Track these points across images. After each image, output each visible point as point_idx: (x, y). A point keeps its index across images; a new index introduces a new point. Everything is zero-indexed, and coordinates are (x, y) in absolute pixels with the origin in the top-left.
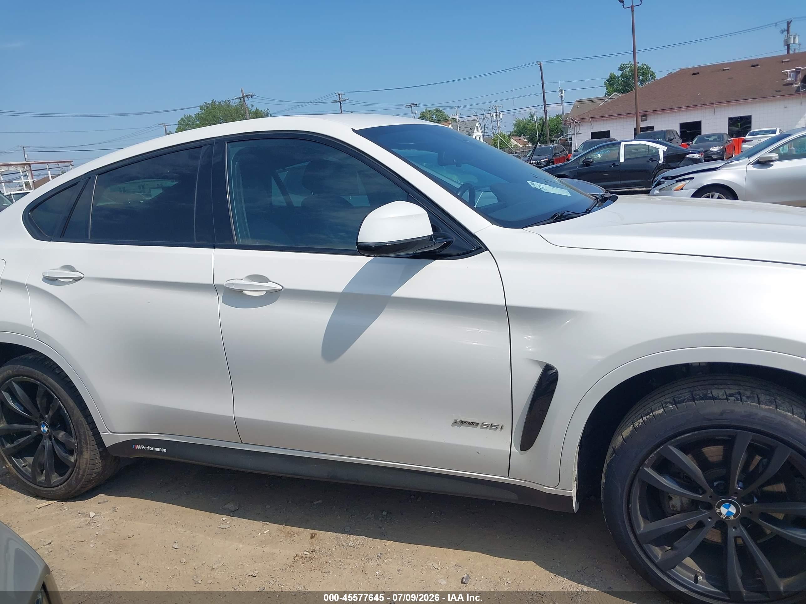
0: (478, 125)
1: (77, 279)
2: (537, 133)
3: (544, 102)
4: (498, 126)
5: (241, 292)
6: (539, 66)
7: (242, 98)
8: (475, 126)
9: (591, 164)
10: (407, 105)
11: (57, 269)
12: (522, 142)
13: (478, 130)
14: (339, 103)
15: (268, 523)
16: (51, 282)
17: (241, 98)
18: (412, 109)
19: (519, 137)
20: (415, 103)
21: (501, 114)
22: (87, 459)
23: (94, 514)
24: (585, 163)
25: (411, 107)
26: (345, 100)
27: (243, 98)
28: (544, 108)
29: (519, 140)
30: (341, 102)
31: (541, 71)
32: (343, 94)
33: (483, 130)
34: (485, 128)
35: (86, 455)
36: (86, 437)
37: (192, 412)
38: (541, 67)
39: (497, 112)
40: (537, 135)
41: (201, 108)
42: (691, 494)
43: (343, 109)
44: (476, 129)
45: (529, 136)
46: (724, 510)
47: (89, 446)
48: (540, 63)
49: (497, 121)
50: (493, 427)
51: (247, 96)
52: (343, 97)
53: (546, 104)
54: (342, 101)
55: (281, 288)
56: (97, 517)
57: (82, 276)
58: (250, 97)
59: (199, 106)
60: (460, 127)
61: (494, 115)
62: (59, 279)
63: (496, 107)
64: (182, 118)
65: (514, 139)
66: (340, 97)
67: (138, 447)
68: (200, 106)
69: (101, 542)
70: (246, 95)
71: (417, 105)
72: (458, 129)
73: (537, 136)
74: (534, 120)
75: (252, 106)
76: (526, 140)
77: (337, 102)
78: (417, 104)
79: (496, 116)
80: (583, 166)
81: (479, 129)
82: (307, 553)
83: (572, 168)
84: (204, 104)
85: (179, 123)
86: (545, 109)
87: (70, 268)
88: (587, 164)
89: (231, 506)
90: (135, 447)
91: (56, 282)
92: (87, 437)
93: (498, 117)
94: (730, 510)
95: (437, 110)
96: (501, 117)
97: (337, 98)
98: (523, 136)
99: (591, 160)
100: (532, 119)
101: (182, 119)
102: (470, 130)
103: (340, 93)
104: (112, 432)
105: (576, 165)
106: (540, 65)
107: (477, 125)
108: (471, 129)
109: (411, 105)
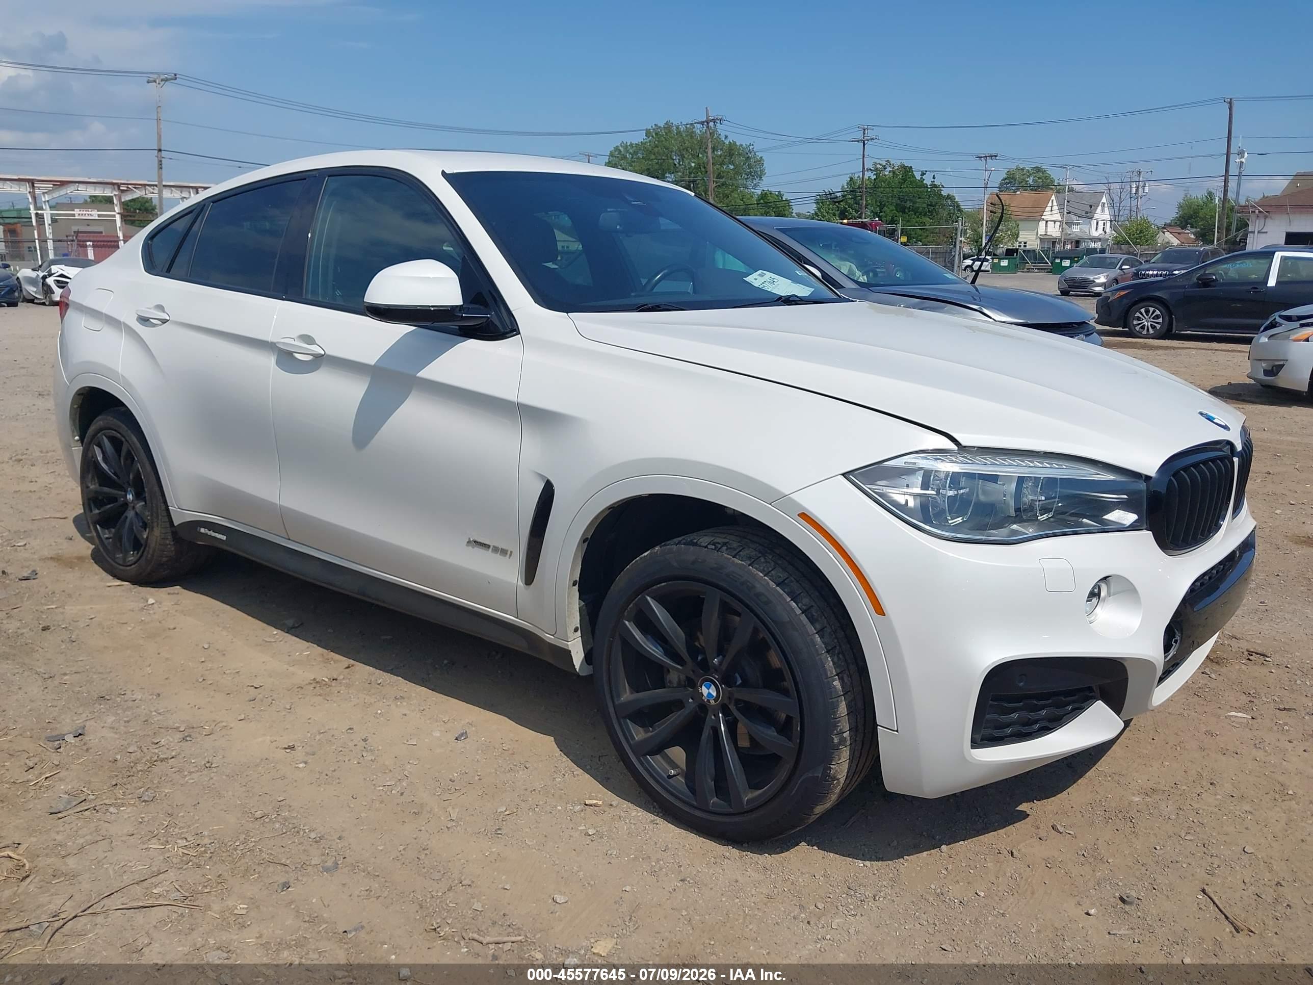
0: (1105, 202)
1: (164, 321)
2: (1215, 226)
3: (1227, 171)
4: (1137, 206)
5: (291, 354)
6: (1227, 106)
7: (706, 123)
8: (1100, 202)
9: (1212, 284)
10: (980, 156)
11: (150, 309)
12: (1185, 238)
13: (1103, 211)
14: (862, 144)
15: (315, 646)
16: (143, 322)
17: (704, 122)
18: (986, 164)
19: (1182, 229)
20: (994, 153)
21: (1147, 185)
22: (157, 537)
23: (153, 601)
24: (1200, 280)
25: (986, 160)
26: (873, 139)
27: (708, 123)
28: (1225, 181)
29: (1179, 234)
30: (866, 142)
31: (1231, 115)
32: (870, 129)
33: (1117, 211)
34: (1121, 208)
35: (157, 532)
36: (157, 509)
37: (244, 492)
38: (1230, 109)
39: (1139, 181)
40: (1215, 229)
41: (648, 133)
42: (671, 663)
43: (866, 154)
44: (1100, 208)
45: (1198, 230)
46: (704, 690)
47: (160, 521)
48: (1231, 99)
49: (1137, 198)
50: (504, 552)
51: (714, 121)
52: (870, 134)
53: (1230, 174)
54: (868, 140)
55: (323, 353)
56: (155, 605)
57: (168, 318)
58: (719, 122)
59: (645, 128)
60: (1068, 202)
61: (1134, 185)
62: (151, 320)
63: (1139, 173)
64: (617, 146)
65: (1170, 233)
66: (864, 134)
67: (203, 530)
68: (647, 130)
69: (140, 628)
70: (713, 118)
71: (997, 158)
72: (1064, 204)
73: (1214, 231)
74: (1215, 201)
75: (726, 137)
76: (1193, 236)
77: (858, 141)
78: (996, 156)
79: (1138, 187)
80: (1198, 286)
81: (1106, 209)
82: (327, 680)
83: (1176, 287)
84: (654, 126)
85: (612, 155)
86: (1225, 183)
87: (161, 308)
88: (1206, 282)
89: (290, 622)
90: (200, 530)
91: (147, 323)
92: (159, 511)
93: (1140, 189)
94: (711, 691)
95: (1038, 169)
96: (1146, 191)
97: (859, 135)
98: (1189, 228)
99: (1214, 277)
100: (1212, 200)
101: (617, 148)
102: (1088, 209)
103: (866, 127)
104: (179, 508)
105: (1184, 283)
106: (1230, 103)
107: (1104, 200)
108: (1091, 206)
109: (986, 157)
